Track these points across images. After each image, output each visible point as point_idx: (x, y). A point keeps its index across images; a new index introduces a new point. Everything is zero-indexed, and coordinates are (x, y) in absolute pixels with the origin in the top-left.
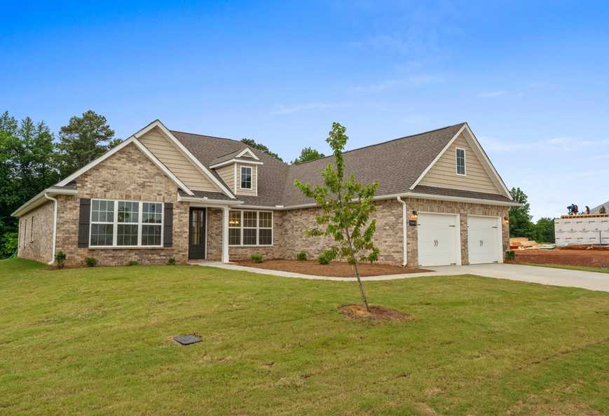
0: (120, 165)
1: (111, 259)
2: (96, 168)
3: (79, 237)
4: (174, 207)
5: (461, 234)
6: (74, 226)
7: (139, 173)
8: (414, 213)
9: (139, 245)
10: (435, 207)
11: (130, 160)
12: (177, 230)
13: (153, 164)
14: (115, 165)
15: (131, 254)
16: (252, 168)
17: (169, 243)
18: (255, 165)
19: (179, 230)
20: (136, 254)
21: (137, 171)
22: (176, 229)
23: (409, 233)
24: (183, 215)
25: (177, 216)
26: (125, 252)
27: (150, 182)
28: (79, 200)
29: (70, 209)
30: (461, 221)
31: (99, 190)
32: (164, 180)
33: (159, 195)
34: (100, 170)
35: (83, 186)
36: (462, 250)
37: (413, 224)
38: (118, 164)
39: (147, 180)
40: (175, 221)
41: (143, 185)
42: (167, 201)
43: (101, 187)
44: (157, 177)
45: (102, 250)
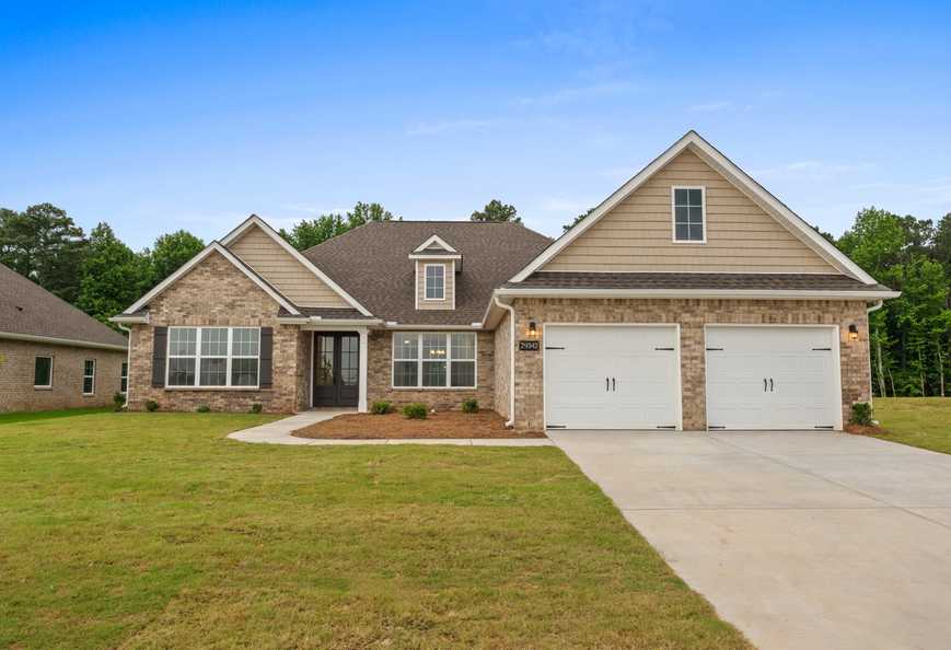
0: (202, 282)
1: (191, 402)
2: (173, 287)
3: (154, 376)
4: (275, 332)
5: (683, 366)
6: (148, 361)
7: (226, 290)
8: (533, 326)
9: (229, 385)
10: (598, 313)
11: (215, 273)
12: (278, 365)
13: (246, 277)
14: (195, 282)
15: (215, 397)
16: (444, 265)
17: (267, 383)
18: (450, 261)
19: (281, 365)
20: (222, 397)
21: (224, 287)
22: (277, 362)
23: (521, 364)
24: (288, 343)
25: (278, 345)
26: (209, 394)
27: (242, 300)
28: (153, 329)
29: (144, 340)
30: (682, 338)
31: (177, 315)
32: (260, 297)
33: (253, 317)
34: (178, 290)
35: (159, 311)
36: (684, 398)
37: (529, 347)
38: (200, 280)
39: (238, 298)
40: (276, 353)
41: (232, 306)
42: (264, 325)
43: (180, 311)
44: (251, 293)
45: (180, 391)
